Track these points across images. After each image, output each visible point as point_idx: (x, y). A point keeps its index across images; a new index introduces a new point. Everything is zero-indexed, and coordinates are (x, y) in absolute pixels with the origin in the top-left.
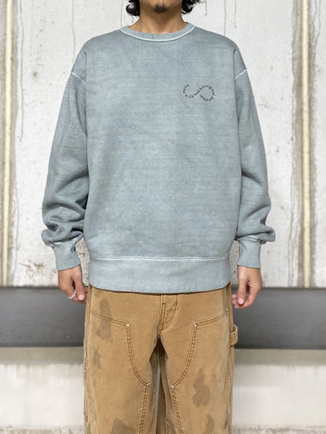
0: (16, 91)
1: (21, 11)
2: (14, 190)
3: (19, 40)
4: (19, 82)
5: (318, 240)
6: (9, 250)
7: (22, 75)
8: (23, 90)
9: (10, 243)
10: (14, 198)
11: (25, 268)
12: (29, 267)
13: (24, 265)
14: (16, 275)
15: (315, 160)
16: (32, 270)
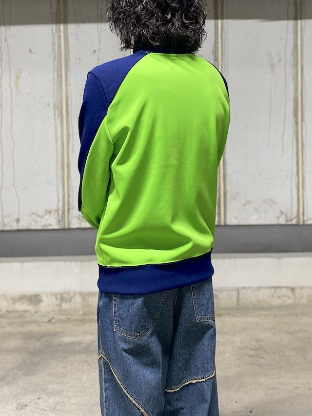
0: (69, 127)
1: (70, 85)
2: (70, 179)
3: (70, 100)
4: (70, 123)
5: (228, 200)
6: (68, 210)
7: (72, 119)
8: (72, 127)
9: (69, 206)
10: (70, 183)
11: (76, 219)
12: (79, 218)
13: (76, 217)
14: (72, 223)
15: (226, 159)
16: (80, 220)
